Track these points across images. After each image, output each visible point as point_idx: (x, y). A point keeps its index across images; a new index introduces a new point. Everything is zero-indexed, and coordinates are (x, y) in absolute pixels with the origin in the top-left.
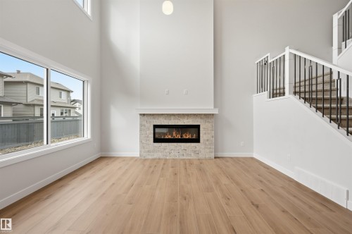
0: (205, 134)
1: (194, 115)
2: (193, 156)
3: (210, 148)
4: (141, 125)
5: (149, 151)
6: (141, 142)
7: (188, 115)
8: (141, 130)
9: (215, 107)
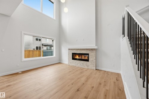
0: (91, 58)
1: (87, 49)
2: (86, 67)
3: (94, 65)
4: (69, 53)
5: (71, 63)
6: (68, 59)
7: (84, 49)
8: (68, 55)
9: (96, 45)
